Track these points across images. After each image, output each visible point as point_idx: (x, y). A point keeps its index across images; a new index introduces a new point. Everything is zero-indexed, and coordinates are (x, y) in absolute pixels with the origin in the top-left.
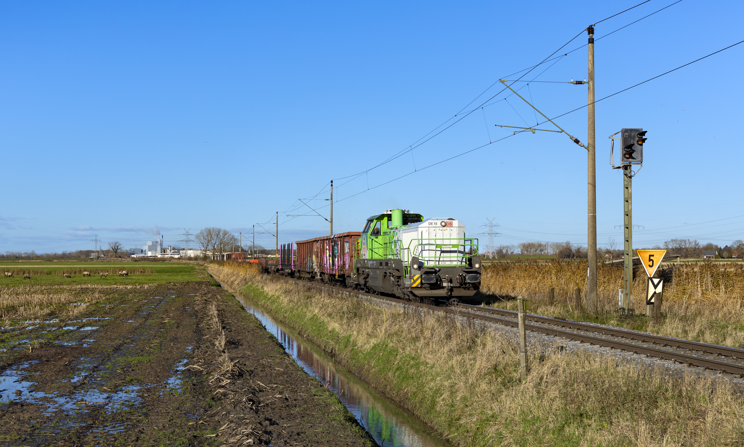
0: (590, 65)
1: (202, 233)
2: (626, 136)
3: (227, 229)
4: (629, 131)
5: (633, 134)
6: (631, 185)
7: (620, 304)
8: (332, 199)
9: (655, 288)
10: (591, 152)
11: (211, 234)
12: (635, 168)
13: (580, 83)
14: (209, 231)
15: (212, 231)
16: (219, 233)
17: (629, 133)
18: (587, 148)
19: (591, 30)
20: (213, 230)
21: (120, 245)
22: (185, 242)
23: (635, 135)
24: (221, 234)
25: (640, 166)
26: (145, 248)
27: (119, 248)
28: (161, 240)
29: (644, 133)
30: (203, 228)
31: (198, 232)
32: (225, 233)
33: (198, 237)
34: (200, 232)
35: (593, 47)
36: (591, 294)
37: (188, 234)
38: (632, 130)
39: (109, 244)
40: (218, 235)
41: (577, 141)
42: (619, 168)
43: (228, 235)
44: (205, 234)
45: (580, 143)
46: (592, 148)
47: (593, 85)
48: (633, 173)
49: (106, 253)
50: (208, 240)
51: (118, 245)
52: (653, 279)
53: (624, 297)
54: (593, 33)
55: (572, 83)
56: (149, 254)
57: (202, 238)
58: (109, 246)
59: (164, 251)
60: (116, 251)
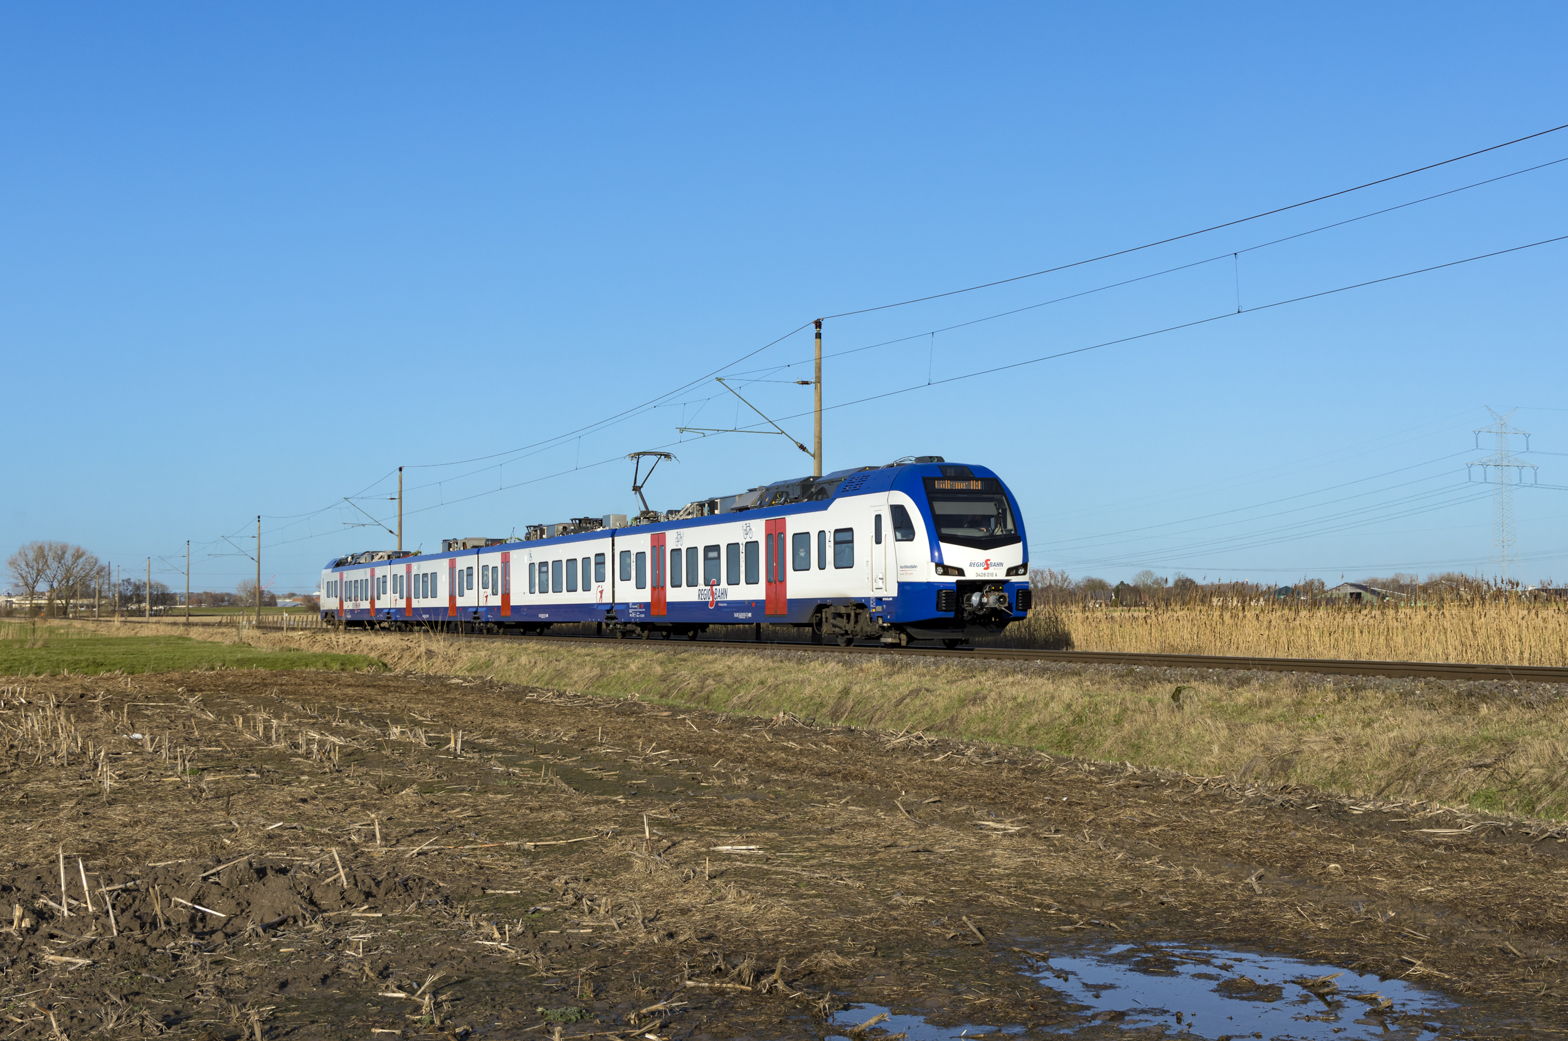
1: (22, 553)
3: (85, 546)
11: (44, 557)
14: (41, 549)
15: (47, 549)
16: (64, 553)
20: (50, 547)
24: (68, 556)
30: (27, 544)
32: (78, 555)
33: (12, 561)
34: (18, 552)
35: (821, 341)
40: (60, 558)
43: (84, 559)
44: (30, 557)
50: (38, 570)
57: (23, 565)
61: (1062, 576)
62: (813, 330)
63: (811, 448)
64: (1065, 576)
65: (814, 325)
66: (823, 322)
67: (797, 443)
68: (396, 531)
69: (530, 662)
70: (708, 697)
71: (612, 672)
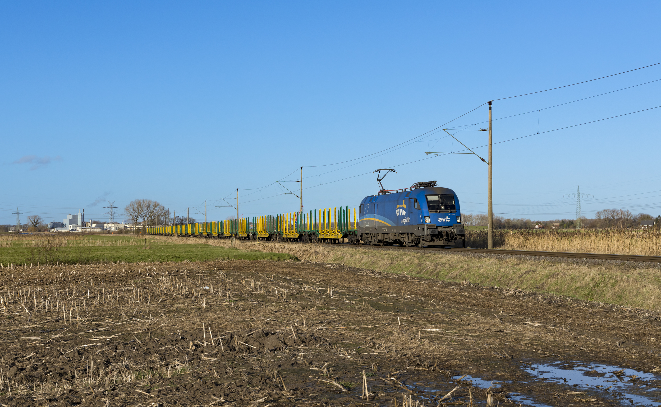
1: (132, 205)
11: (141, 206)
15: (142, 203)
22: (109, 215)
26: (66, 222)
27: (38, 222)
28: (81, 214)
32: (156, 205)
33: (126, 209)
37: (112, 207)
39: (29, 218)
40: (148, 207)
43: (158, 207)
50: (138, 212)
51: (37, 218)
56: (70, 228)
57: (132, 210)
59: (84, 224)
60: (36, 224)
61: (628, 213)
62: (488, 106)
63: (487, 160)
64: (629, 213)
65: (488, 104)
66: (492, 102)
67: (480, 158)
68: (300, 196)
69: (360, 257)
70: (438, 274)
71: (396, 262)
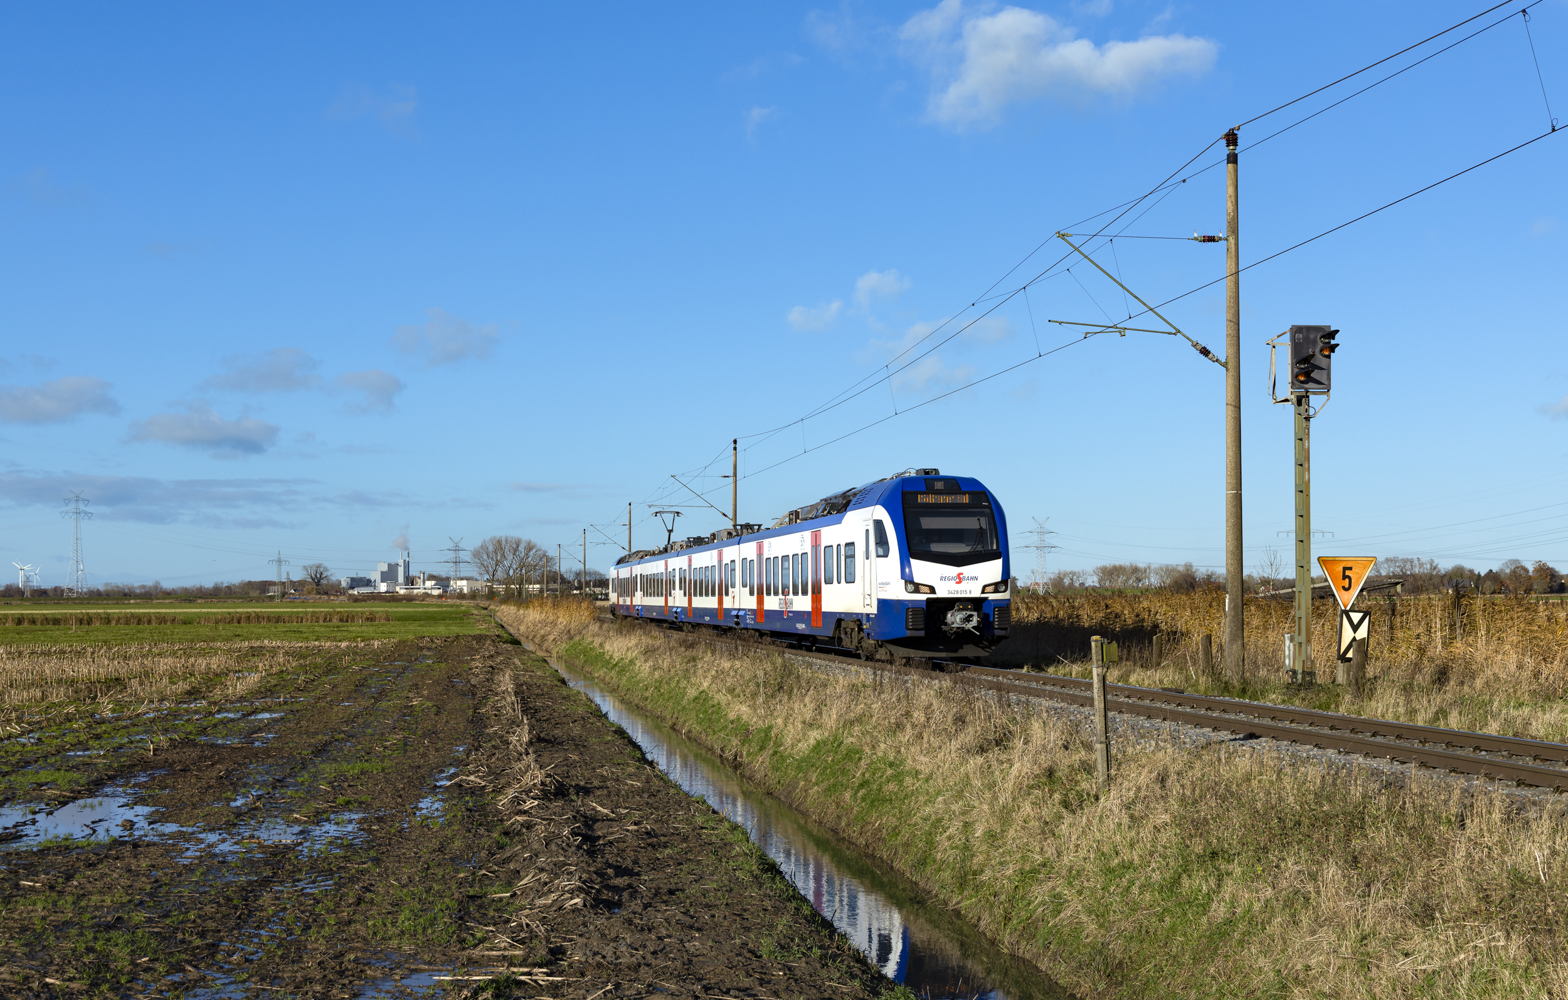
0: (1230, 205)
1: (484, 547)
2: (1299, 339)
4: (1304, 330)
5: (1312, 336)
6: (1308, 434)
7: (1287, 662)
8: (735, 475)
9: (1355, 632)
10: (1232, 372)
11: (501, 548)
12: (1315, 400)
13: (1211, 239)
14: (499, 542)
15: (504, 543)
16: (518, 546)
17: (1305, 334)
18: (1225, 365)
19: (1231, 138)
20: (506, 541)
21: (326, 569)
22: (452, 564)
23: (1316, 337)
24: (521, 548)
25: (1324, 397)
26: (375, 576)
27: (324, 576)
28: (405, 561)
29: (1332, 334)
30: (488, 538)
31: (477, 544)
32: (530, 547)
33: (476, 554)
34: (480, 544)
35: (1236, 171)
36: (1232, 645)
37: (457, 549)
38: (1309, 329)
39: (305, 568)
40: (516, 550)
41: (1205, 352)
42: (1286, 400)
43: (534, 551)
44: (491, 548)
45: (1210, 356)
46: (1234, 366)
47: (1237, 244)
48: (1312, 411)
49: (298, 586)
51: (322, 569)
52: (1351, 614)
53: (1295, 649)
54: (1235, 144)
55: (1196, 239)
56: (383, 587)
57: (485, 557)
58: (305, 572)
59: (410, 581)
60: (319, 581)
